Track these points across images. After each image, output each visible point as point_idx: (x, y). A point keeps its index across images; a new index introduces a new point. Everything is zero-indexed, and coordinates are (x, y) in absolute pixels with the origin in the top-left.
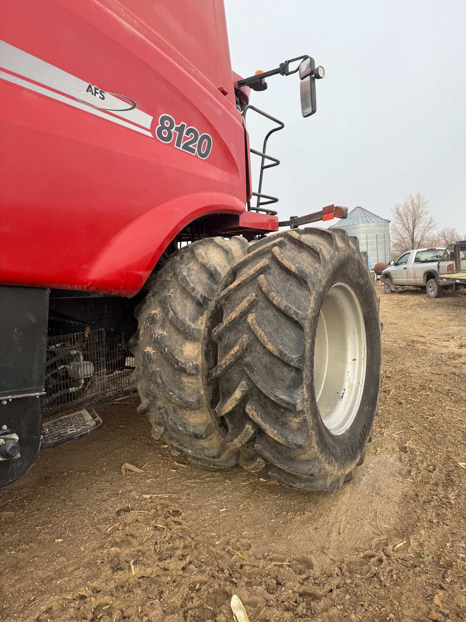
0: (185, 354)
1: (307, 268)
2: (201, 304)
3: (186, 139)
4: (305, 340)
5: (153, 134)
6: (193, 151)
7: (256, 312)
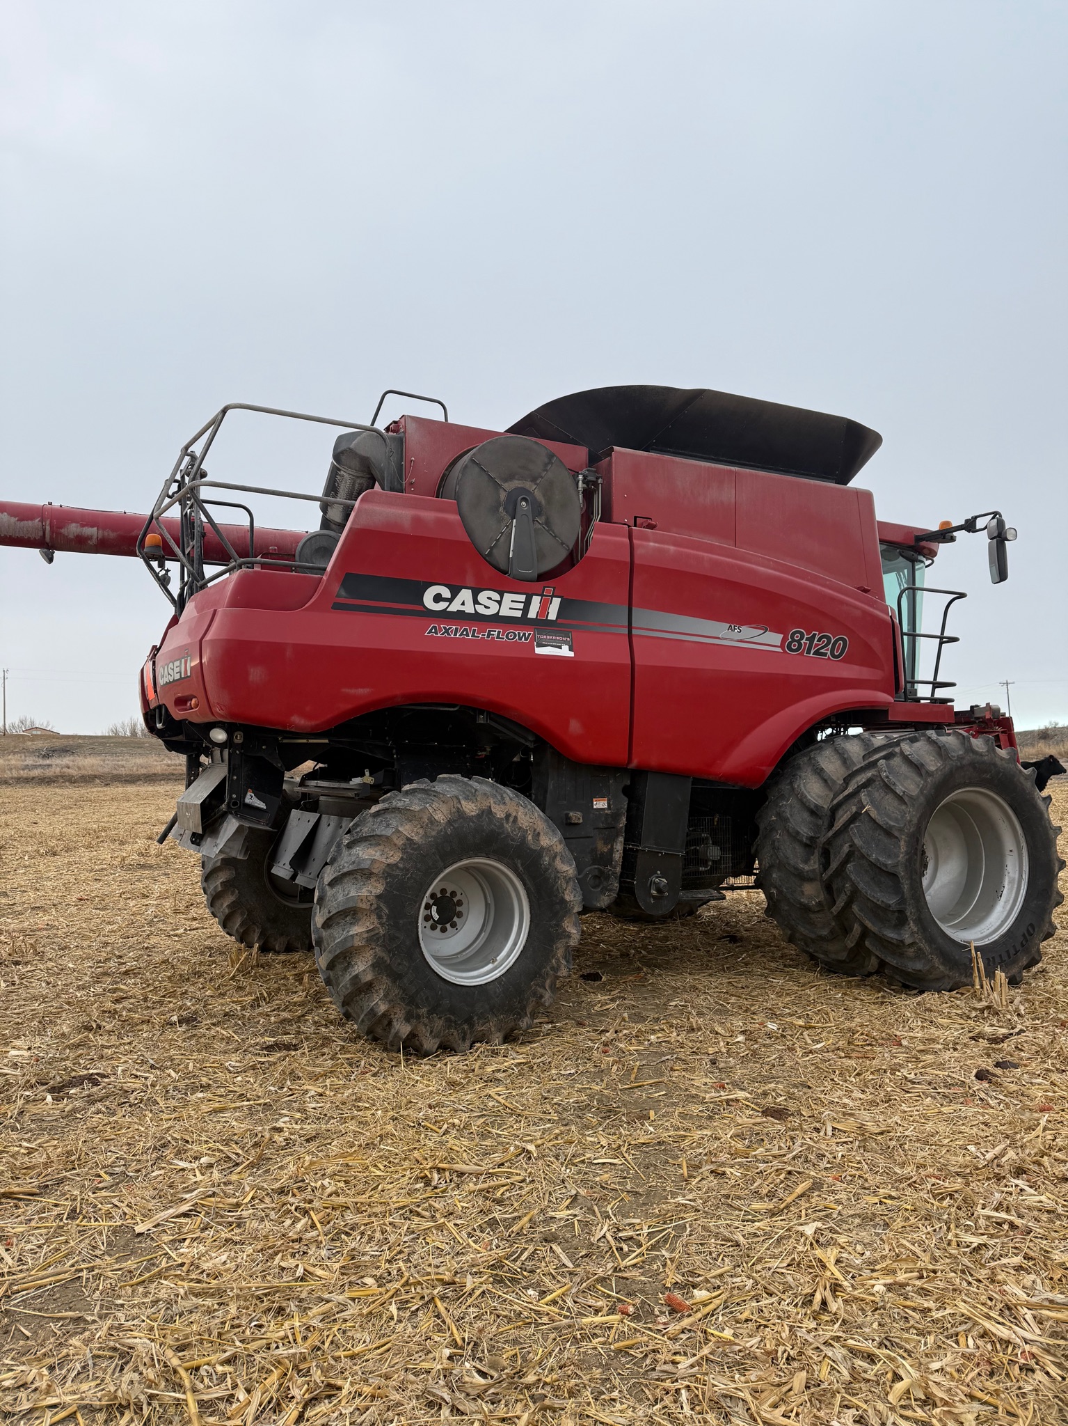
0: (806, 893)
1: (893, 813)
2: (809, 846)
3: (817, 645)
4: (902, 884)
5: (783, 649)
6: (825, 654)
7: (854, 861)
